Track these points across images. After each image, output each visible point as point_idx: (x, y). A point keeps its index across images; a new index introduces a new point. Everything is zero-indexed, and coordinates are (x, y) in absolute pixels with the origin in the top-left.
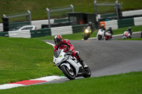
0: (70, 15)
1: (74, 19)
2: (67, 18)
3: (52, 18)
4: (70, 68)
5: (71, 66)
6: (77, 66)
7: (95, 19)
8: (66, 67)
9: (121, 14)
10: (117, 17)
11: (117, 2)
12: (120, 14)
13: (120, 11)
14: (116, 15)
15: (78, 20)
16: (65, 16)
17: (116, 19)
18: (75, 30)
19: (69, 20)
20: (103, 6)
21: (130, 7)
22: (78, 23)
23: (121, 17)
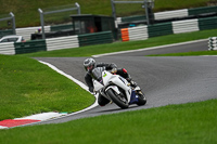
0: (75, 19)
1: (80, 25)
2: (71, 23)
3: (46, 23)
7: (113, 25)
9: (153, 16)
10: (147, 21)
12: (151, 16)
13: (151, 12)
14: (145, 17)
15: (87, 26)
17: (145, 23)
18: (82, 42)
19: (73, 26)
23: (152, 21)
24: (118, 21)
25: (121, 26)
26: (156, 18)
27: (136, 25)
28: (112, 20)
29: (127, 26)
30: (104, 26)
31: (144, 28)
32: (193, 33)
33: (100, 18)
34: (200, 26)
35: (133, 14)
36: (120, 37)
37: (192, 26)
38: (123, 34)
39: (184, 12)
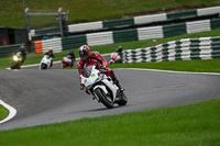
4: (106, 92)
5: (108, 88)
7: (27, 37)
8: (101, 90)
9: (67, 29)
11: (60, 10)
12: (65, 29)
13: (65, 24)
14: (59, 30)
17: (59, 36)
20: (39, 17)
21: (81, 19)
23: (66, 34)
24: (32, 33)
25: (34, 39)
26: (70, 31)
27: (50, 37)
28: (26, 32)
29: (40, 38)
30: (17, 38)
31: (58, 40)
32: (108, 46)
33: (13, 30)
34: (114, 38)
35: (46, 26)
36: (34, 49)
37: (107, 38)
38: (37, 46)
39: (99, 25)
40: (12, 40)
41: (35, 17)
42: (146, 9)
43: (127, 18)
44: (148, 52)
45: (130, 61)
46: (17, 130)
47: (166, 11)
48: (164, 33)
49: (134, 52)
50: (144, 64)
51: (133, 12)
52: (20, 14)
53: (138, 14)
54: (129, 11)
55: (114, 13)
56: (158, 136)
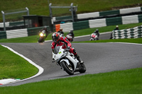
0: (25, 18)
1: (29, 22)
2: (22, 21)
3: (7, 21)
6: (75, 61)
7: (51, 22)
10: (72, 19)
11: (72, 4)
12: (75, 17)
13: (75, 14)
14: (71, 17)
15: (33, 23)
16: (20, 19)
17: (71, 21)
18: (30, 33)
19: (24, 23)
21: (85, 10)
22: (34, 26)
23: (76, 20)
24: (54, 19)
25: (55, 23)
27: (66, 22)
28: (50, 18)
29: (59, 23)
30: (44, 22)
31: (71, 24)
33: (42, 17)
34: (107, 23)
35: (63, 15)
36: (55, 30)
37: (102, 23)
38: (57, 28)
39: (97, 14)
40: (41, 24)
41: (56, 9)
42: (127, 4)
43: (115, 10)
44: (129, 32)
45: (117, 38)
46: (44, 82)
47: (140, 6)
48: (139, 20)
49: (120, 32)
50: (126, 40)
51: (119, 6)
52: (46, 7)
53: (122, 8)
54: (116, 5)
55: (107, 7)
56: (135, 86)
